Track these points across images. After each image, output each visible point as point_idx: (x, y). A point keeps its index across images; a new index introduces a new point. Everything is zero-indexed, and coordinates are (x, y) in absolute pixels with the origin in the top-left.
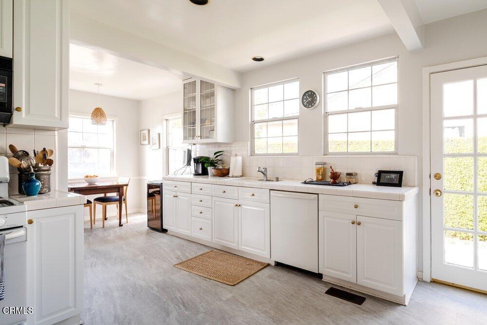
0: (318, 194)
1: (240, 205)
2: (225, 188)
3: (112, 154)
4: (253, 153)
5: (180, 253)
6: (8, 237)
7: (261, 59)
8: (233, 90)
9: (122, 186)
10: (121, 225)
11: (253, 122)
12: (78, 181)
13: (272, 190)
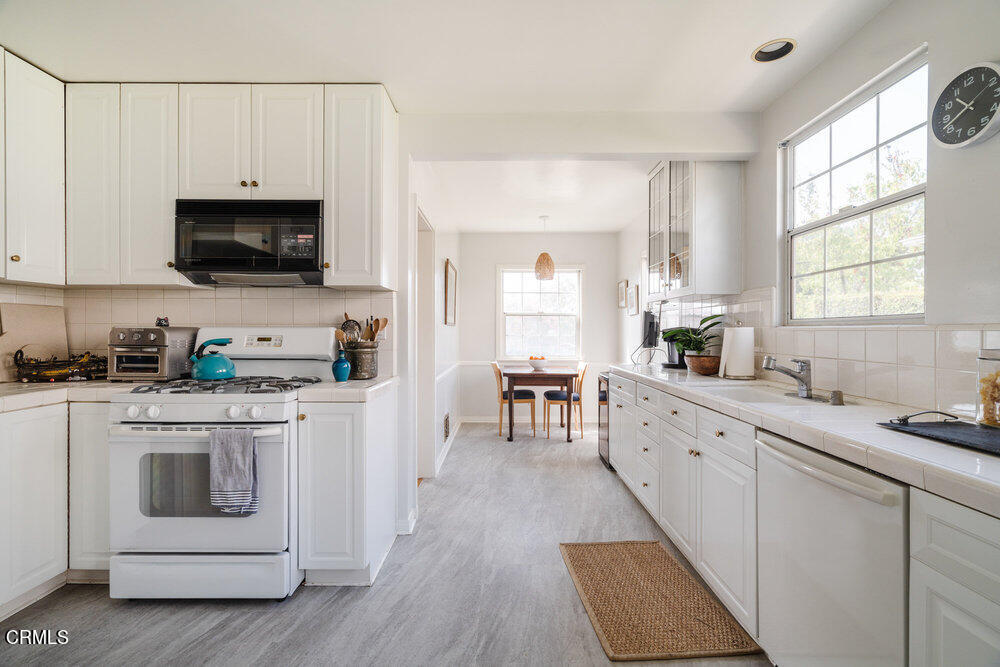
0: (907, 485)
1: (698, 454)
2: (678, 404)
3: (578, 325)
4: (787, 317)
5: (595, 523)
6: (256, 433)
7: (787, 48)
8: (741, 164)
9: (571, 377)
10: (569, 441)
11: (790, 236)
12: (519, 363)
13: (763, 430)
